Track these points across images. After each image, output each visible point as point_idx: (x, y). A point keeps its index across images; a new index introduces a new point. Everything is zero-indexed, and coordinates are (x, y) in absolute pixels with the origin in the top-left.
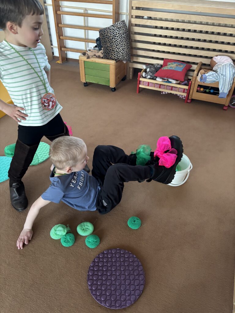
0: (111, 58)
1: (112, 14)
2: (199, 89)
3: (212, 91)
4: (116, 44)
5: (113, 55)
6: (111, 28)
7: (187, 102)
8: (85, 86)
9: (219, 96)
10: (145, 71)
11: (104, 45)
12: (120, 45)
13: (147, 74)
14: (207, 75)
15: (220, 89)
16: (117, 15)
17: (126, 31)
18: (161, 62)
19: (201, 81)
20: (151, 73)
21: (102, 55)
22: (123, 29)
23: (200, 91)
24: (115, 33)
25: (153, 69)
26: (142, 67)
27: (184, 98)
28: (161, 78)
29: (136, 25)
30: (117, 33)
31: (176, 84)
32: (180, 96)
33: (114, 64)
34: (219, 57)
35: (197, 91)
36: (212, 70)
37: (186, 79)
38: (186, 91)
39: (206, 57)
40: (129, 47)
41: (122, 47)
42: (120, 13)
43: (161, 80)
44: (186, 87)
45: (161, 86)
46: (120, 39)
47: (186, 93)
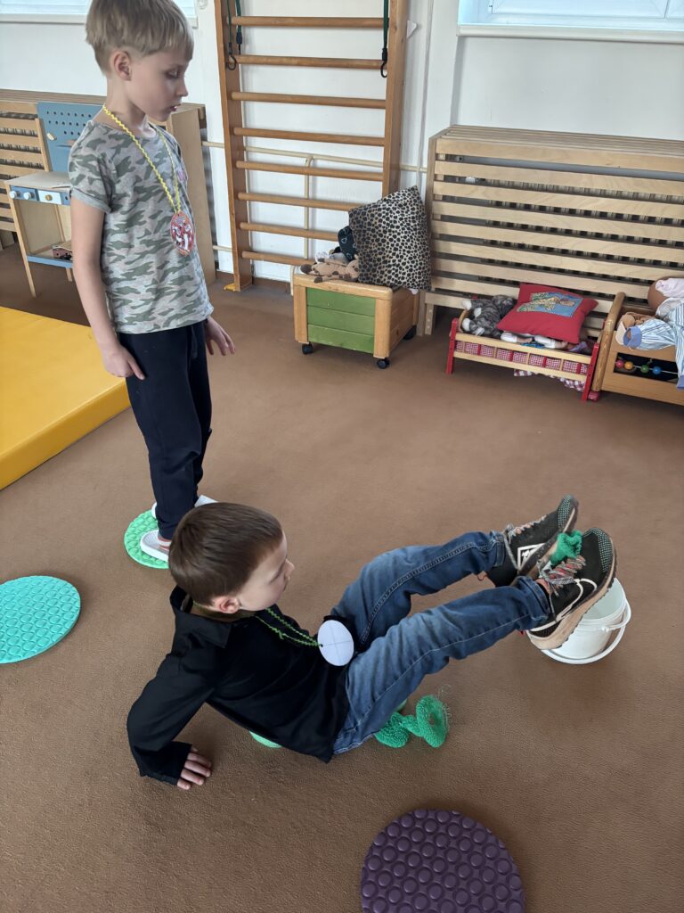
0: (378, 281)
1: (381, 170)
2: (619, 364)
3: (656, 370)
4: (392, 245)
5: (386, 273)
6: (381, 207)
7: (588, 399)
8: (305, 353)
9: (678, 385)
10: (470, 315)
11: (363, 247)
12: (403, 248)
13: (476, 323)
14: (642, 328)
15: (679, 366)
16: (394, 172)
17: (420, 213)
18: (514, 292)
19: (625, 344)
20: (487, 320)
21: (355, 272)
22: (413, 209)
23: (622, 370)
24: (392, 219)
25: (492, 310)
26: (462, 305)
27: (579, 389)
28: (514, 334)
29: (446, 199)
30: (396, 217)
31: (556, 349)
32: (567, 382)
33: (386, 298)
34: (671, 283)
35: (616, 370)
36: (652, 314)
37: (585, 337)
38: (584, 369)
39: (635, 281)
40: (427, 254)
41: (409, 252)
42: (401, 167)
43: (514, 339)
44: (586, 360)
45: (516, 356)
46: (406, 232)
47: (584, 374)
